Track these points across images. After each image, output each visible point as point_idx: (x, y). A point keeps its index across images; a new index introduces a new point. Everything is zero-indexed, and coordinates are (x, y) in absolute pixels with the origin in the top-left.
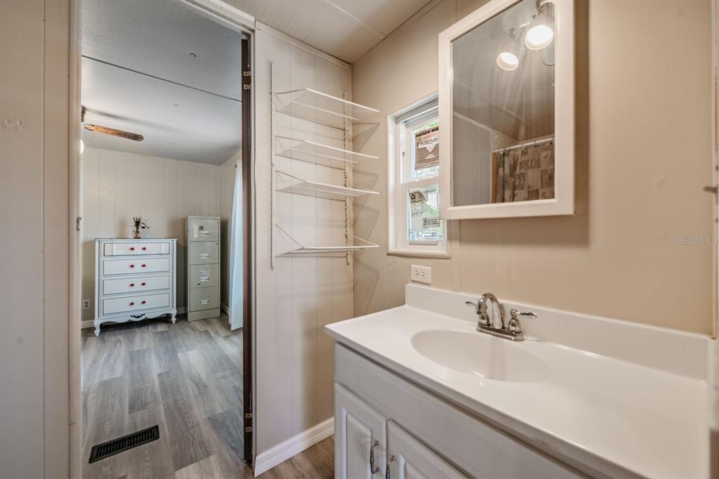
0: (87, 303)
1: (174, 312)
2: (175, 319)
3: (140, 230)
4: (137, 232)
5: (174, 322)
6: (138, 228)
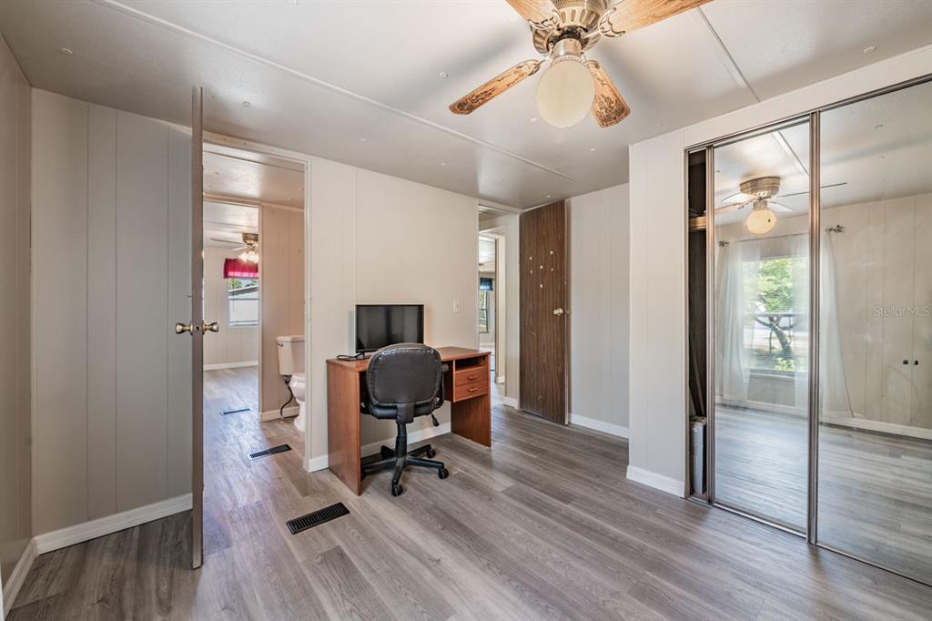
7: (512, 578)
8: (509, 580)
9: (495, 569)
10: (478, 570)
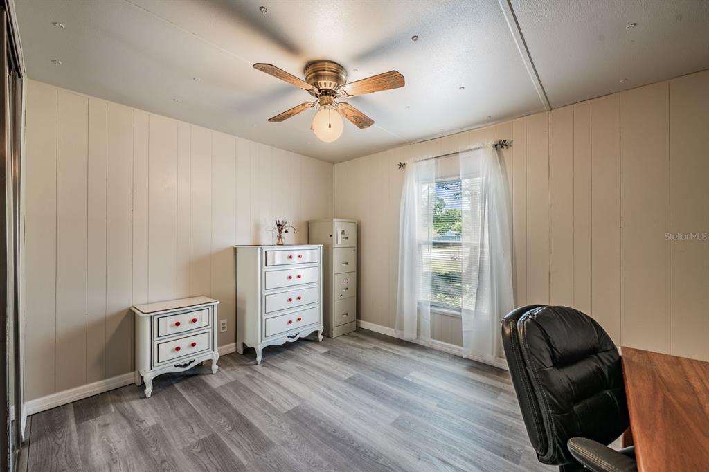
0: (224, 324)
1: (321, 328)
2: (322, 337)
3: (283, 234)
4: (280, 237)
5: (321, 340)
6: (280, 232)
7: (357, 449)
8: (359, 447)
9: (372, 456)
10: (384, 453)
